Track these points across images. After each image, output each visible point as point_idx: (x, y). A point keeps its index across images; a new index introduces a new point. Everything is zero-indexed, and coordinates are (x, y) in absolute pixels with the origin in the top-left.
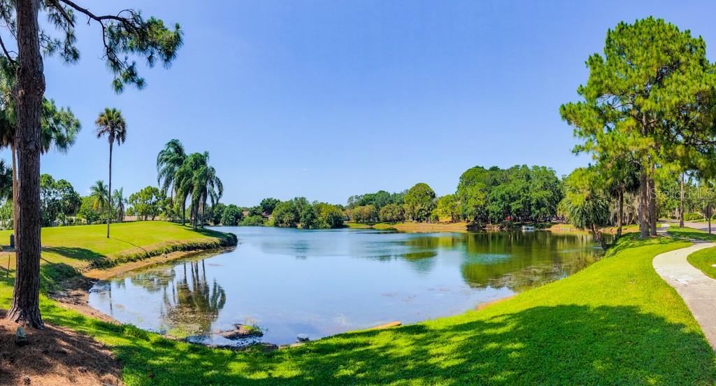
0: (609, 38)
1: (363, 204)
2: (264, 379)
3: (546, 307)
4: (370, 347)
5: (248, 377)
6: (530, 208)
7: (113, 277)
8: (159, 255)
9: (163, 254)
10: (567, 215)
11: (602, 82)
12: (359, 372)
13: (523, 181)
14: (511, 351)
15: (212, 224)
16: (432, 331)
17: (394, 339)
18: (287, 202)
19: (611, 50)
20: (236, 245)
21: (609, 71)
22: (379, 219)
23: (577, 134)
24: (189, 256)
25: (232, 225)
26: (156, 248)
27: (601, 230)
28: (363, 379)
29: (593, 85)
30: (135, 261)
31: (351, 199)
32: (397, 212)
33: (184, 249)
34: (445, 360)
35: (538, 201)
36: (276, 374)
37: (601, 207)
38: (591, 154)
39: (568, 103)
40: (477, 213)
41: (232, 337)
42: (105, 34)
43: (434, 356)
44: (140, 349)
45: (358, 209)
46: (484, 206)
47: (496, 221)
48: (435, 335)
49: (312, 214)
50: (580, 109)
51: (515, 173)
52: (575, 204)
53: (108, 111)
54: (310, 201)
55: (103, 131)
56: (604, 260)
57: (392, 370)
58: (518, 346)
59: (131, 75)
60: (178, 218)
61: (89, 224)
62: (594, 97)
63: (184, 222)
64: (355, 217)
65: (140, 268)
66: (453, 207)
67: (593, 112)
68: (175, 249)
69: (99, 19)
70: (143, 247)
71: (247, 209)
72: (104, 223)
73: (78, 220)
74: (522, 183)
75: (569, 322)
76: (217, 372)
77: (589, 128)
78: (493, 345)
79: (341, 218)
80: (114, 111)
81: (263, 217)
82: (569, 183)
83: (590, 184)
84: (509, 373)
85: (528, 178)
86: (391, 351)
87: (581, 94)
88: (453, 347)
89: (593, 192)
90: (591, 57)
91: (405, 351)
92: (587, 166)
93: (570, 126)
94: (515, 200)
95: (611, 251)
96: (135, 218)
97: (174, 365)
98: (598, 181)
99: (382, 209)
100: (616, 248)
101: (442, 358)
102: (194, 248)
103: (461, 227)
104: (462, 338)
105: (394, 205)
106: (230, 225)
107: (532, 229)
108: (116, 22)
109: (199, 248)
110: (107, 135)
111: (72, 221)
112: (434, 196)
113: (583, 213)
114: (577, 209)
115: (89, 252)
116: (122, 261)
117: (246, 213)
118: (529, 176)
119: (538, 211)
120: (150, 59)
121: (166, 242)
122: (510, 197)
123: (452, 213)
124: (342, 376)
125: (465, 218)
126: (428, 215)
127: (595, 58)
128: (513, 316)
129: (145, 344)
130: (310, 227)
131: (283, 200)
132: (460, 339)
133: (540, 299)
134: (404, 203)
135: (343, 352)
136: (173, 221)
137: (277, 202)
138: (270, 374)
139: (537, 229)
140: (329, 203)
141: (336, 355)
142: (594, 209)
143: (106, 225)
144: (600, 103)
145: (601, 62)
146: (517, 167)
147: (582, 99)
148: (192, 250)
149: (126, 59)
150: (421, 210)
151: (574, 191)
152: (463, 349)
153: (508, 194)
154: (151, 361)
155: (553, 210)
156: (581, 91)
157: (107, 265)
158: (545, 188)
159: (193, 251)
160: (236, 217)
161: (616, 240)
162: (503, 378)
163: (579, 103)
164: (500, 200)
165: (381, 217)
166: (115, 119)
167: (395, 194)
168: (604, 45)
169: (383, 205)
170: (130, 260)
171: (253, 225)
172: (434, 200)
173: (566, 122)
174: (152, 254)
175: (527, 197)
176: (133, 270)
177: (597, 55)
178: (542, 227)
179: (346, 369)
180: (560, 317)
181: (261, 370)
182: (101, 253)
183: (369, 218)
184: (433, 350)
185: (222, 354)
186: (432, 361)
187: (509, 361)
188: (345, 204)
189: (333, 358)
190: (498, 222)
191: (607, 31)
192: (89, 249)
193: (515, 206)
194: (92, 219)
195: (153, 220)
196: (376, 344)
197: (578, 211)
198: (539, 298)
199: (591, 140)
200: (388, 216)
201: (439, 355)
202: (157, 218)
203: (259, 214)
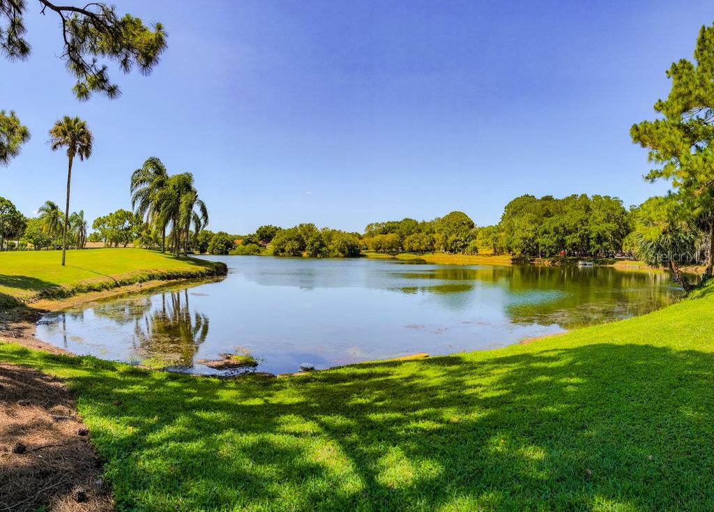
0: (703, 37)
1: (385, 232)
2: (259, 406)
3: (611, 345)
4: (390, 377)
5: (239, 403)
6: (588, 242)
7: (69, 308)
8: (131, 284)
9: (137, 283)
10: (636, 250)
11: (690, 93)
12: (376, 400)
13: (581, 212)
14: (566, 385)
15: (198, 252)
16: (467, 363)
17: (421, 370)
18: (289, 230)
19: (705, 52)
20: (226, 275)
21: (702, 79)
22: (403, 249)
23: (654, 158)
24: (169, 285)
25: (221, 254)
26: (129, 277)
27: (682, 269)
28: (382, 407)
29: (677, 98)
30: (100, 291)
31: (369, 226)
32: (426, 241)
33: (163, 278)
34: (483, 391)
35: (599, 235)
36: (274, 401)
37: (683, 241)
38: (671, 181)
39: (643, 121)
40: (525, 246)
41: (219, 368)
42: (66, 29)
43: (470, 387)
44: (103, 380)
45: (378, 238)
46: (534, 238)
47: (548, 255)
48: (471, 367)
49: (321, 241)
50: (657, 128)
51: (571, 204)
52: (648, 237)
53: (67, 120)
54: (319, 227)
55: (60, 143)
56: (688, 302)
57: (419, 398)
58: (575, 380)
59: (100, 81)
60: (156, 245)
61: (39, 249)
62: (677, 113)
63: (162, 250)
64: (375, 247)
65: (106, 298)
66: (496, 239)
67: (675, 129)
68: (152, 277)
69: (58, 9)
70: (112, 276)
71: (239, 237)
72: (59, 249)
73: (22, 245)
74: (581, 214)
75: (642, 362)
76: (200, 398)
77: (670, 150)
78: (543, 378)
79: (357, 247)
80: (77, 121)
81: (260, 246)
82: (641, 213)
83: (669, 215)
84: (563, 406)
85: (588, 209)
86: (416, 381)
87: (660, 111)
88: (494, 379)
89: (672, 224)
90: (674, 65)
91: (434, 382)
92: (667, 194)
93: (645, 149)
94: (571, 233)
95: (697, 292)
96: (101, 244)
97: (146, 394)
98: (680, 211)
99: (408, 239)
100: (704, 290)
101: (479, 390)
102: (176, 277)
103: (505, 261)
104: (505, 370)
105: (423, 234)
106: (218, 254)
107: (590, 265)
108: (81, 17)
109: (182, 277)
110: (66, 148)
111: (14, 246)
112: (472, 226)
113: (658, 249)
114: (650, 244)
115: (37, 281)
116: (80, 291)
117: (238, 242)
118: (588, 207)
119: (599, 246)
120: (125, 63)
121: (142, 270)
122: (565, 229)
123: (494, 245)
124: (356, 404)
125: (509, 252)
126: (464, 246)
127: (682, 65)
128: (568, 351)
129: (110, 374)
130: (319, 256)
131: (285, 227)
132: (503, 371)
133: (602, 337)
134: (434, 232)
135: (357, 381)
136: (150, 249)
137: (277, 230)
138: (266, 401)
139: (597, 265)
140: (343, 231)
141: (348, 384)
142: (674, 244)
143: (61, 252)
144: (686, 119)
145: (690, 68)
146: (574, 196)
147: (661, 116)
148: (172, 279)
149: (94, 61)
150: (456, 241)
151: (647, 224)
152: (506, 380)
153: (563, 226)
154: (118, 390)
155: (617, 244)
156: (660, 107)
157: (62, 295)
158: (608, 220)
159: (175, 280)
160: (227, 245)
161: (705, 280)
162: (555, 410)
163: (657, 121)
164: (553, 233)
165: (406, 247)
166: (78, 130)
167: (424, 223)
168: (695, 47)
169: (410, 233)
170: (90, 289)
171: (248, 254)
172: (472, 231)
173: (639, 145)
174: (123, 283)
175: (586, 230)
176: (96, 301)
177: (683, 62)
178: (603, 262)
179: (361, 398)
180: (630, 356)
181: (255, 397)
182: (52, 282)
183: (391, 247)
184: (469, 381)
185: (208, 382)
186: (468, 392)
187: (563, 395)
188: (362, 233)
189: (344, 387)
190: (550, 256)
191: (700, 28)
192: (36, 278)
193: (570, 240)
194: (40, 244)
195: (125, 247)
196: (398, 375)
197: (652, 246)
198: (602, 335)
199: (672, 163)
200: (415, 246)
201: (475, 386)
202: (130, 245)
203: (255, 243)
